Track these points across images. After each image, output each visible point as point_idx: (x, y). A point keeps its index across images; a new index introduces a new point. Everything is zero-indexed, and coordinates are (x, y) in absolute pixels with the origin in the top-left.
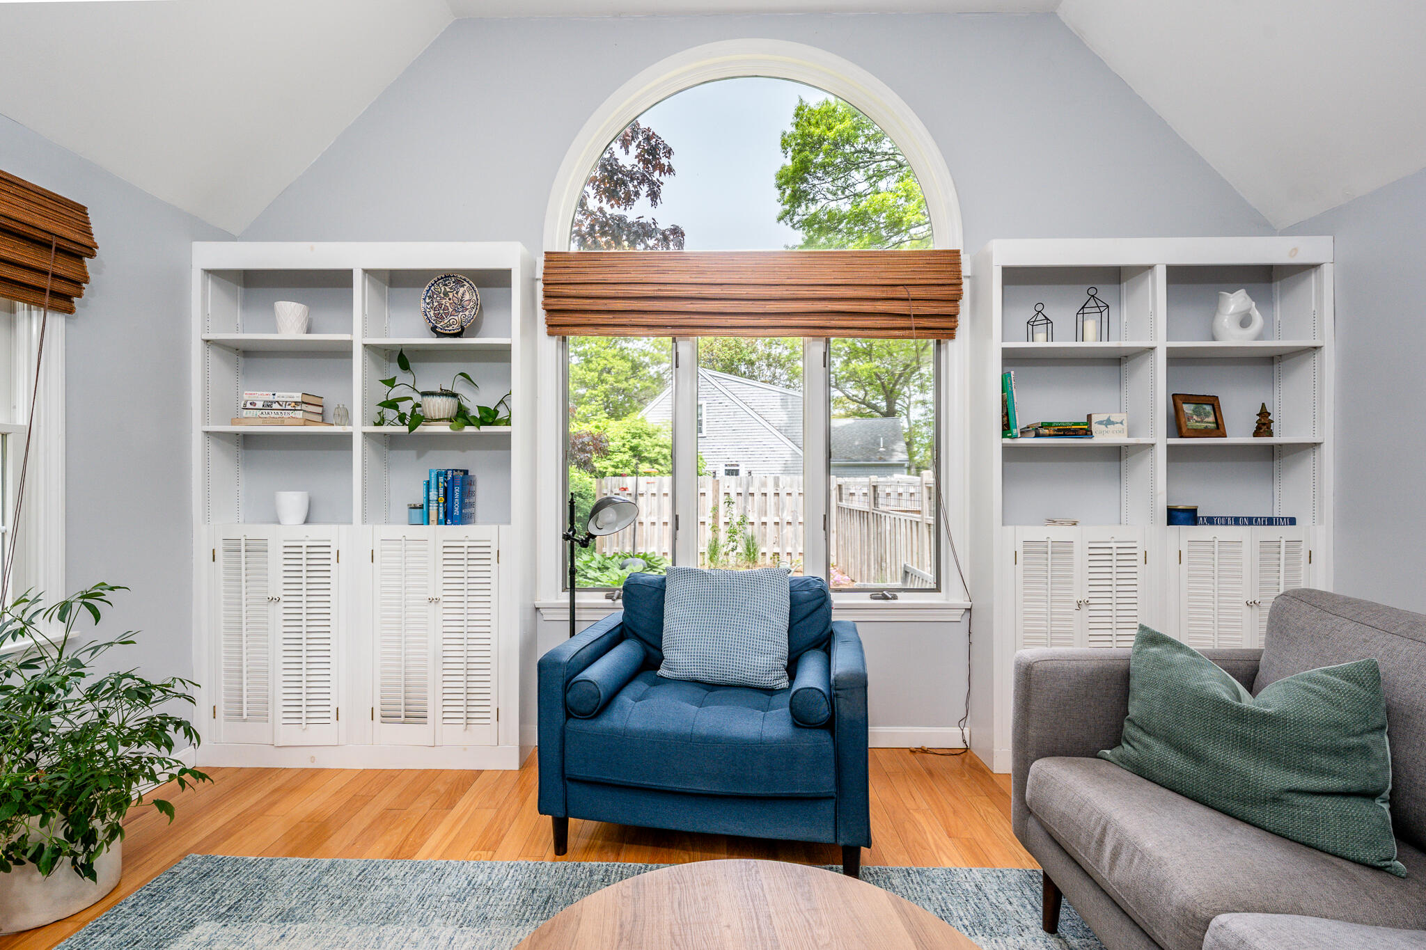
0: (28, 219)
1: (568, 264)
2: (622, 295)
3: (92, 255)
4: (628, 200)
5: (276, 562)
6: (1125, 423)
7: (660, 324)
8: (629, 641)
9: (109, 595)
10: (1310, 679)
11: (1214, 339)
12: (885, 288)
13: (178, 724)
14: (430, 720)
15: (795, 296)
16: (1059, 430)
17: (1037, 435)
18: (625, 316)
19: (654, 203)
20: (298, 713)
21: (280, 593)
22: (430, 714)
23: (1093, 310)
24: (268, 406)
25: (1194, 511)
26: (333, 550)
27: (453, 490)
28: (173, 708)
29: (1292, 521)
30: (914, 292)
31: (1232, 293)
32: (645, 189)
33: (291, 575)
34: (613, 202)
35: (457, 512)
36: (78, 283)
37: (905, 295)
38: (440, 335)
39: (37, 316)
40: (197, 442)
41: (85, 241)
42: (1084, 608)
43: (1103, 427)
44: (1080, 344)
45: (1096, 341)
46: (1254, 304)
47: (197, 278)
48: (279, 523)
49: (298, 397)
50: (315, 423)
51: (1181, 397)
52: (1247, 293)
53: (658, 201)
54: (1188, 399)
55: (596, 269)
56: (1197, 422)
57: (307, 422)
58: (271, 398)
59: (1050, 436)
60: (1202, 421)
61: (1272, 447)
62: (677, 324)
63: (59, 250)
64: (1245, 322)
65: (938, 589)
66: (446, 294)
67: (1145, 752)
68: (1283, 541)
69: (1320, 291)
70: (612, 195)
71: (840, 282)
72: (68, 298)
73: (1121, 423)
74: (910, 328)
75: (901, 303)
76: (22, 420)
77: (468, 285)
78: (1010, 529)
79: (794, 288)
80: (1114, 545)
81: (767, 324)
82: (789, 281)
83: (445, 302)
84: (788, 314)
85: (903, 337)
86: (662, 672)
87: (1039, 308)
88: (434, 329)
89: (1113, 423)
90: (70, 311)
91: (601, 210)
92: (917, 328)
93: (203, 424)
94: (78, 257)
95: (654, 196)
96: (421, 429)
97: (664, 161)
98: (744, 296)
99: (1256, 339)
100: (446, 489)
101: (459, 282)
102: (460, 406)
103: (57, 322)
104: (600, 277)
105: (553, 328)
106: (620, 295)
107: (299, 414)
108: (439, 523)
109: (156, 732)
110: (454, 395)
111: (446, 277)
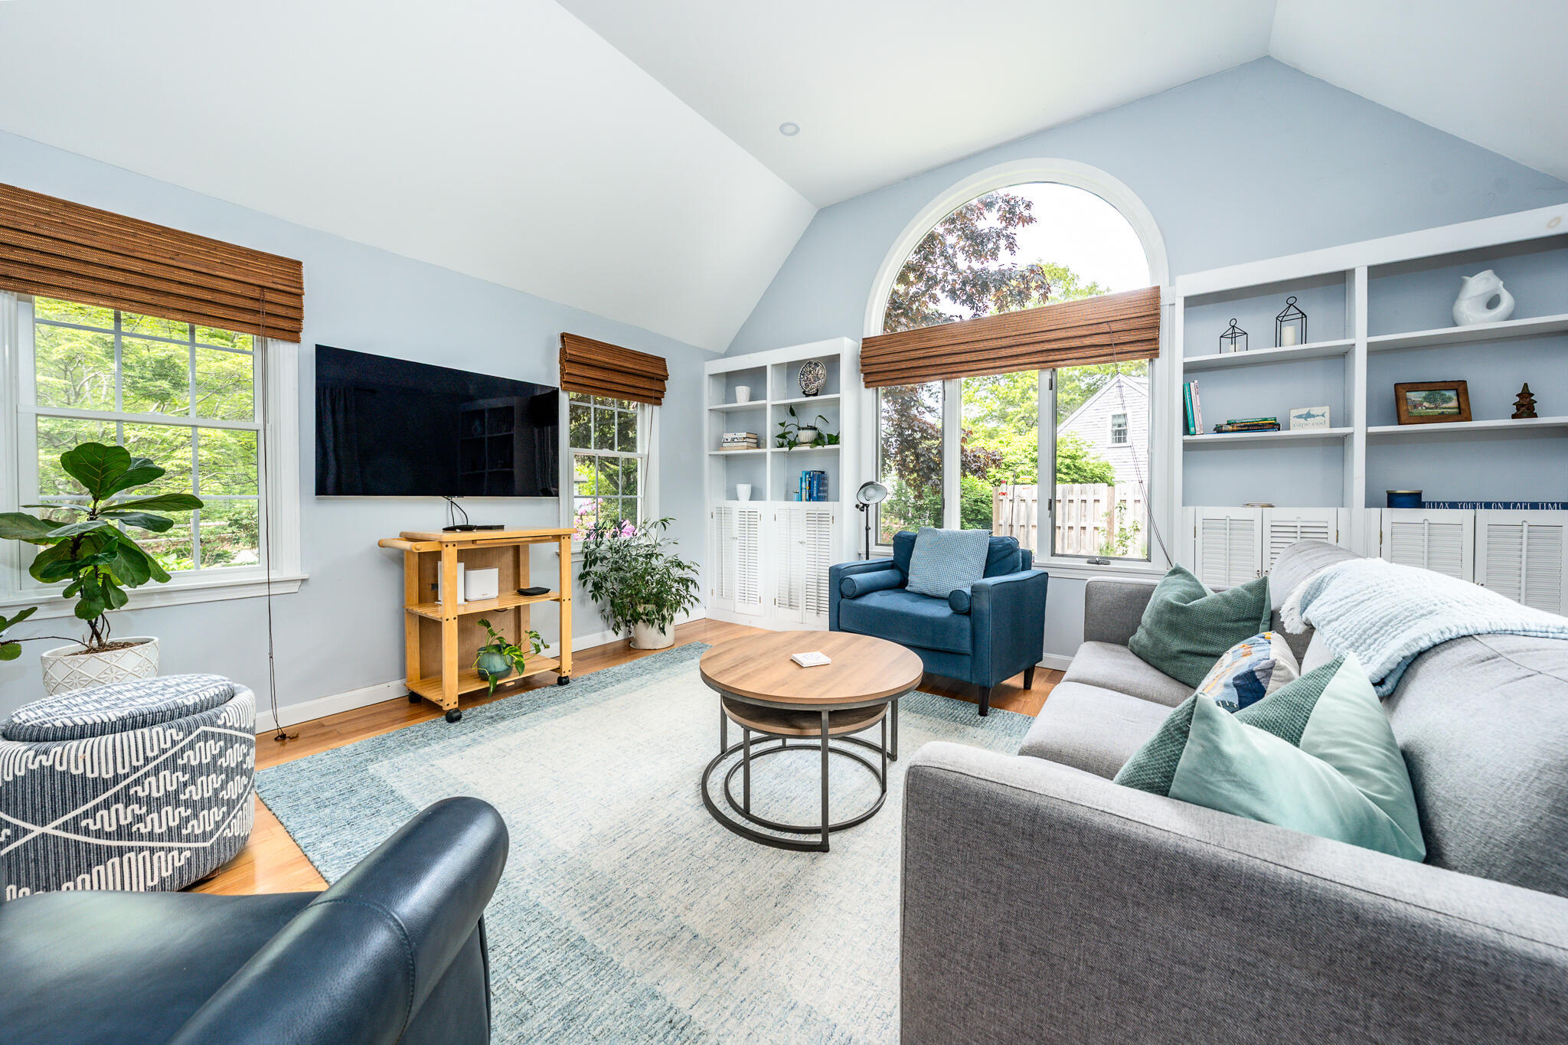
0: (647, 370)
1: (874, 344)
2: (905, 359)
3: (667, 379)
4: (994, 254)
5: (736, 518)
6: (1327, 415)
8: (895, 571)
9: (669, 521)
11: (1455, 325)
12: (1090, 327)
13: (692, 581)
14: (800, 608)
16: (1245, 426)
17: (1219, 432)
18: (908, 371)
19: (1013, 252)
20: (745, 597)
21: (737, 536)
22: (800, 605)
23: (1294, 316)
24: (733, 440)
25: (1419, 495)
26: (758, 514)
27: (813, 482)
28: (691, 575)
29: (1565, 506)
31: (1471, 276)
32: (1003, 243)
33: (742, 524)
34: (983, 259)
35: (815, 495)
36: (662, 392)
37: (1107, 330)
38: (807, 396)
39: (650, 407)
40: (706, 458)
41: (664, 374)
43: (1302, 421)
44: (1279, 349)
45: (1295, 344)
46: (1501, 283)
47: (706, 378)
48: (737, 500)
49: (744, 435)
50: (753, 448)
51: (1404, 386)
52: (1496, 273)
53: (1015, 249)
54: (1415, 386)
56: (1427, 408)
57: (748, 448)
58: (734, 436)
59: (1233, 431)
60: (1436, 408)
61: (1533, 428)
63: (657, 380)
64: (1493, 302)
65: (1149, 559)
66: (810, 372)
68: (1525, 524)
70: (978, 254)
72: (660, 399)
73: (1323, 415)
74: (1112, 354)
75: (1104, 336)
76: (647, 453)
77: (821, 366)
78: (1191, 509)
80: (1300, 524)
83: (810, 376)
85: (1105, 362)
86: (907, 588)
87: (1232, 323)
88: (804, 392)
89: (1314, 416)
90: (660, 404)
91: (970, 268)
92: (1117, 354)
93: (710, 450)
94: (663, 381)
95: (1011, 246)
96: (794, 449)
97: (1026, 213)
99: (1508, 319)
100: (810, 482)
101: (816, 365)
102: (819, 434)
103: (656, 408)
104: (892, 349)
105: (868, 384)
106: (903, 359)
107: (745, 444)
108: (806, 500)
109: (684, 581)
110: (815, 429)
111: (809, 363)
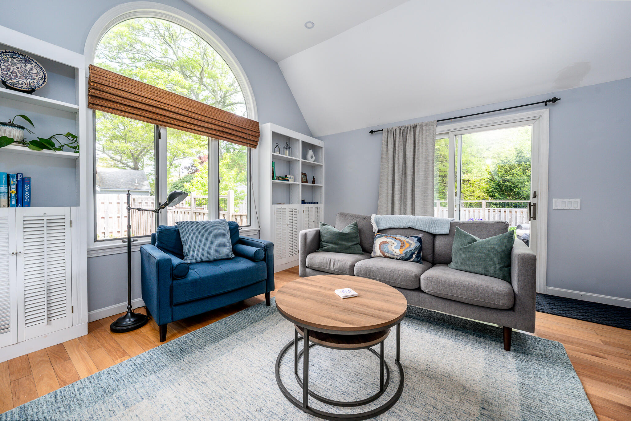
1: (106, 76)
2: (140, 101)
7: (157, 119)
10: (350, 226)
12: (240, 128)
14: (12, 328)
15: (213, 123)
16: (283, 179)
17: (279, 180)
18: (140, 111)
22: (12, 325)
25: (306, 201)
27: (24, 186)
29: (318, 203)
30: (249, 132)
31: (310, 150)
35: (27, 199)
37: (246, 132)
38: (9, 88)
42: (288, 225)
43: (289, 179)
46: (313, 154)
51: (303, 173)
52: (312, 151)
55: (125, 84)
56: (305, 180)
59: (281, 180)
61: (315, 186)
62: (165, 121)
64: (312, 157)
65: (250, 226)
66: (13, 63)
67: (328, 246)
68: (318, 207)
69: (322, 153)
71: (228, 122)
73: (293, 178)
74: (247, 143)
75: (245, 134)
77: (35, 64)
78: (274, 206)
79: (213, 120)
80: (293, 209)
81: (202, 130)
82: (211, 117)
83: (14, 68)
84: (209, 128)
87: (277, 144)
88: (4, 83)
89: (291, 178)
92: (249, 144)
98: (196, 118)
99: (314, 162)
100: (17, 186)
101: (26, 60)
104: (128, 89)
105: (90, 104)
106: (139, 101)
111: (13, 52)
